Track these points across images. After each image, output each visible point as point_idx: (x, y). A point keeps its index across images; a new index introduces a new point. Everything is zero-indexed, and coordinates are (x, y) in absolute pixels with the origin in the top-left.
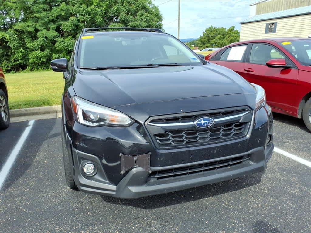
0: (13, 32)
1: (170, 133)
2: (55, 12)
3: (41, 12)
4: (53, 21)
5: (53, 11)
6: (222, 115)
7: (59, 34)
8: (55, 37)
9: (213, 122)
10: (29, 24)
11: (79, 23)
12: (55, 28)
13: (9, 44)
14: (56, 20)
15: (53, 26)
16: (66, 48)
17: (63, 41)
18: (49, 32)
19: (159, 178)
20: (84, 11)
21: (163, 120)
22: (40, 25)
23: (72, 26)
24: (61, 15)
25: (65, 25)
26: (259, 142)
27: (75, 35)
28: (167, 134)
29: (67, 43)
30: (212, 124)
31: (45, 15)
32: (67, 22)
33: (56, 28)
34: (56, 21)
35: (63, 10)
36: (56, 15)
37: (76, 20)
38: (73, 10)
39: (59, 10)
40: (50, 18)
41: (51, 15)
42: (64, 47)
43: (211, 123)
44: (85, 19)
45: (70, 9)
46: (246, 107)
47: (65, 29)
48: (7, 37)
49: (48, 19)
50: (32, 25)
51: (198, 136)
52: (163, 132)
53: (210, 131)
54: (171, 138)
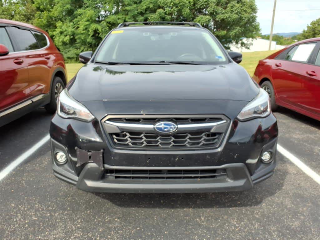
0: (106, 24)
1: (128, 134)
2: (144, 5)
3: (132, 5)
4: (142, 14)
5: (142, 4)
6: (190, 121)
9: (176, 128)
10: (120, 17)
11: (165, 16)
13: (101, 36)
15: (141, 18)
19: (116, 177)
20: (172, 3)
21: (122, 119)
22: (129, 17)
23: (158, 18)
24: (149, 7)
25: (152, 18)
26: (235, 157)
28: (125, 134)
30: (174, 130)
31: (134, 8)
32: (154, 15)
33: (144, 20)
34: (144, 13)
35: (151, 3)
36: (144, 7)
37: (163, 12)
38: (161, 3)
39: (148, 3)
40: (139, 11)
41: (140, 8)
43: (173, 128)
44: (172, 11)
45: (158, 1)
46: (222, 115)
48: (100, 29)
49: (137, 11)
50: (123, 18)
51: (159, 140)
52: (118, 131)
53: (173, 137)
54: (129, 139)
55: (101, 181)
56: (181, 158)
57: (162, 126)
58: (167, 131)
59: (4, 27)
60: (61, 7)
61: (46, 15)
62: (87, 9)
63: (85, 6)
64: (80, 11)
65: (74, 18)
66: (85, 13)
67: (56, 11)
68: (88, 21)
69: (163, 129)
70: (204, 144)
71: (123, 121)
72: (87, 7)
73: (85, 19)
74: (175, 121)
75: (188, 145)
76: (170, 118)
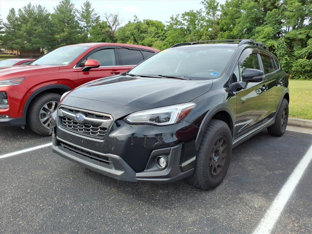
0: (284, 40)
1: (67, 119)
6: (95, 116)
19: (64, 147)
26: (113, 149)
30: (83, 120)
46: (110, 115)
48: (276, 46)
50: (305, 32)
51: (78, 126)
52: (62, 116)
53: (84, 125)
54: (67, 122)
55: (58, 147)
56: (84, 141)
57: (78, 116)
58: (80, 120)
59: (114, 49)
60: (241, 26)
61: (226, 34)
62: (266, 26)
63: (265, 24)
65: (252, 36)
66: (263, 30)
67: (236, 30)
68: (265, 37)
70: (99, 135)
71: (67, 110)
72: (267, 24)
73: (262, 36)
74: (87, 114)
75: (91, 133)
76: (85, 112)
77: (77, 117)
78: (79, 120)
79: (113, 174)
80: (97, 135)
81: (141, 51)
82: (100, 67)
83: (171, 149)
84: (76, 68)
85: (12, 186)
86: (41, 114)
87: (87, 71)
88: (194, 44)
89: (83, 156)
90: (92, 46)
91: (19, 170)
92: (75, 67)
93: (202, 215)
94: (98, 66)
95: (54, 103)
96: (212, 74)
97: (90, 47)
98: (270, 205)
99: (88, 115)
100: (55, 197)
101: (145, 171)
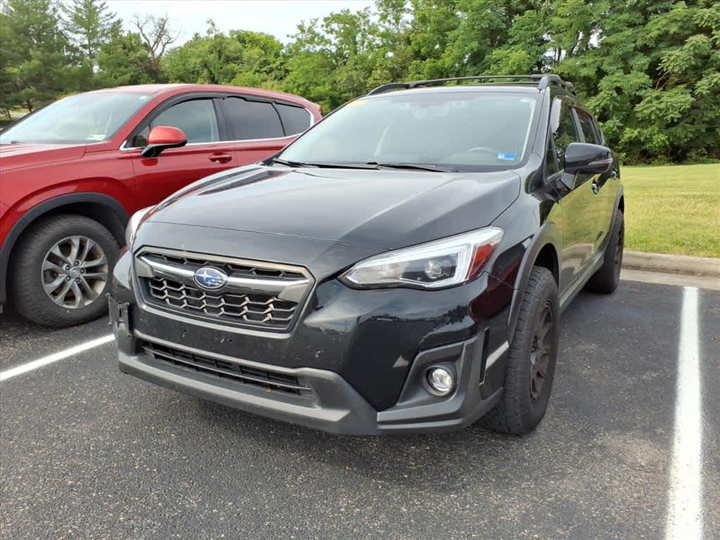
1: (165, 283)
2: (653, 29)
3: (621, 31)
4: (646, 50)
5: (649, 26)
6: (254, 273)
7: (651, 81)
8: (641, 88)
9: (224, 283)
10: (586, 61)
11: (712, 51)
12: (647, 67)
14: (654, 45)
15: (642, 61)
16: (661, 115)
17: (658, 98)
18: (628, 76)
19: (157, 356)
21: (162, 256)
22: (611, 61)
23: (689, 59)
24: (667, 33)
25: (672, 58)
26: (317, 356)
27: (696, 81)
28: (161, 282)
29: (667, 102)
30: (221, 285)
31: (628, 37)
32: (678, 50)
33: (650, 66)
34: (653, 48)
35: (675, 21)
36: (655, 33)
37: (704, 43)
38: (702, 19)
39: (664, 22)
40: (640, 43)
41: (643, 37)
42: (658, 112)
43: (220, 281)
45: (695, 16)
46: (303, 268)
47: (670, 68)
49: (634, 45)
50: (594, 63)
51: (204, 301)
52: (150, 275)
53: (223, 297)
54: (166, 292)
56: (228, 340)
57: (205, 275)
58: (211, 285)
59: (211, 98)
60: (459, 47)
61: (428, 65)
62: (513, 48)
63: (511, 42)
64: (497, 53)
65: (483, 70)
66: (507, 57)
67: (449, 55)
69: (205, 280)
70: (270, 320)
71: (163, 259)
72: (515, 43)
73: (506, 70)
74: (230, 269)
75: (245, 317)
76: (222, 263)
77: (201, 279)
78: (207, 285)
79: (316, 419)
80: (266, 322)
81: (274, 104)
82: (187, 145)
83: (463, 345)
84: (126, 149)
85: (18, 474)
86: (44, 271)
87: (155, 156)
88: (416, 86)
89: (218, 378)
90: (160, 93)
91: (18, 426)
92: (125, 147)
93: (535, 498)
94: (184, 143)
95: (76, 241)
96: (501, 157)
97: (155, 95)
98: (669, 456)
99: (233, 272)
100: (151, 492)
101: (398, 404)
